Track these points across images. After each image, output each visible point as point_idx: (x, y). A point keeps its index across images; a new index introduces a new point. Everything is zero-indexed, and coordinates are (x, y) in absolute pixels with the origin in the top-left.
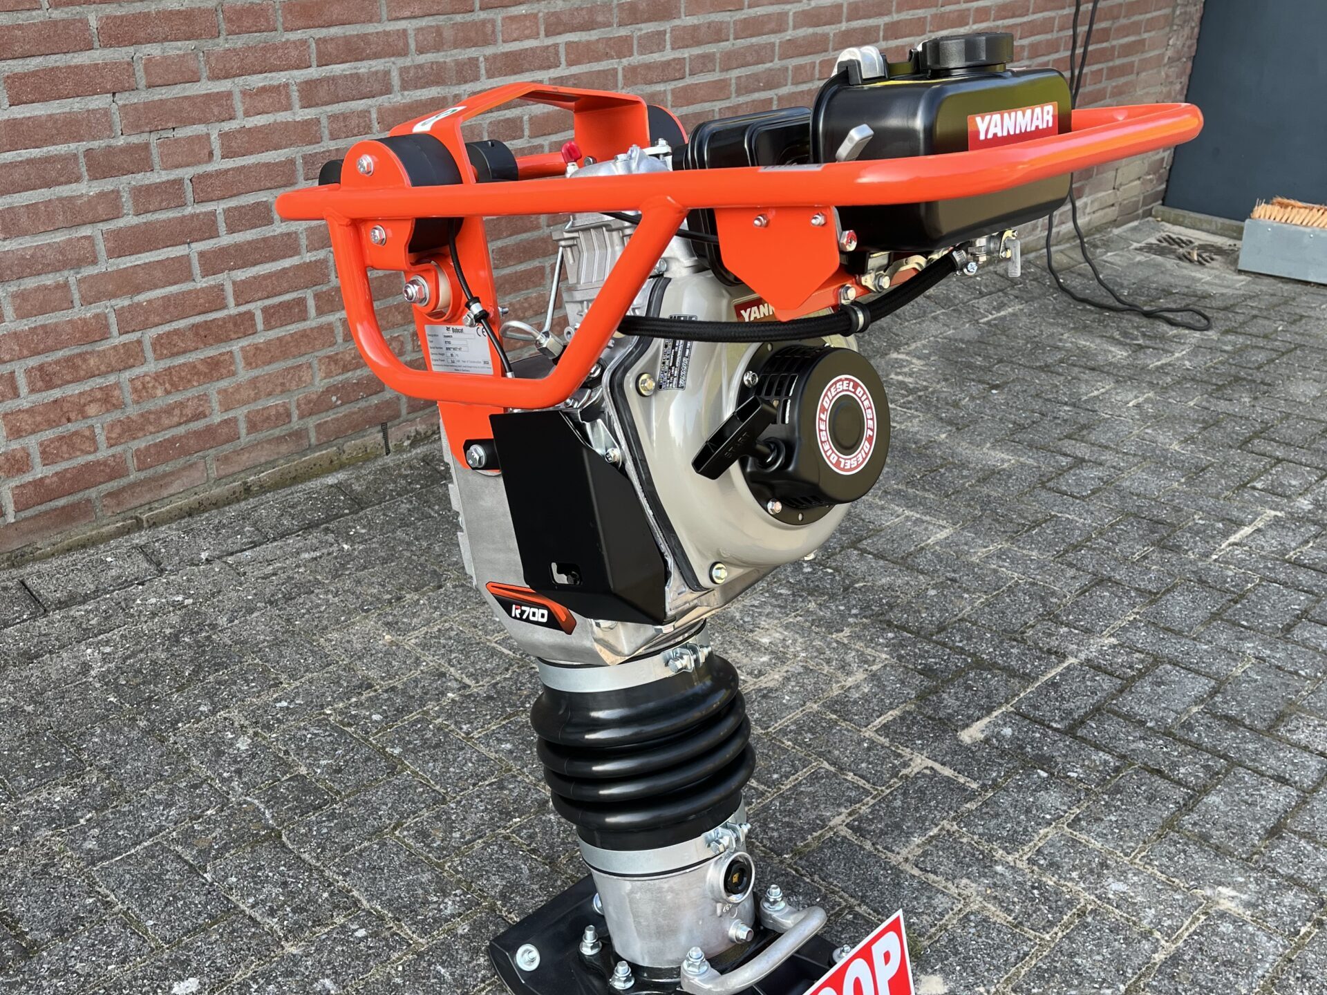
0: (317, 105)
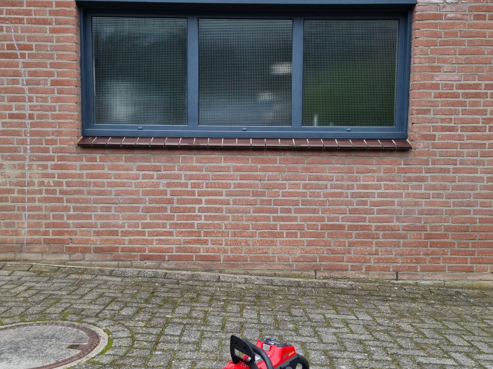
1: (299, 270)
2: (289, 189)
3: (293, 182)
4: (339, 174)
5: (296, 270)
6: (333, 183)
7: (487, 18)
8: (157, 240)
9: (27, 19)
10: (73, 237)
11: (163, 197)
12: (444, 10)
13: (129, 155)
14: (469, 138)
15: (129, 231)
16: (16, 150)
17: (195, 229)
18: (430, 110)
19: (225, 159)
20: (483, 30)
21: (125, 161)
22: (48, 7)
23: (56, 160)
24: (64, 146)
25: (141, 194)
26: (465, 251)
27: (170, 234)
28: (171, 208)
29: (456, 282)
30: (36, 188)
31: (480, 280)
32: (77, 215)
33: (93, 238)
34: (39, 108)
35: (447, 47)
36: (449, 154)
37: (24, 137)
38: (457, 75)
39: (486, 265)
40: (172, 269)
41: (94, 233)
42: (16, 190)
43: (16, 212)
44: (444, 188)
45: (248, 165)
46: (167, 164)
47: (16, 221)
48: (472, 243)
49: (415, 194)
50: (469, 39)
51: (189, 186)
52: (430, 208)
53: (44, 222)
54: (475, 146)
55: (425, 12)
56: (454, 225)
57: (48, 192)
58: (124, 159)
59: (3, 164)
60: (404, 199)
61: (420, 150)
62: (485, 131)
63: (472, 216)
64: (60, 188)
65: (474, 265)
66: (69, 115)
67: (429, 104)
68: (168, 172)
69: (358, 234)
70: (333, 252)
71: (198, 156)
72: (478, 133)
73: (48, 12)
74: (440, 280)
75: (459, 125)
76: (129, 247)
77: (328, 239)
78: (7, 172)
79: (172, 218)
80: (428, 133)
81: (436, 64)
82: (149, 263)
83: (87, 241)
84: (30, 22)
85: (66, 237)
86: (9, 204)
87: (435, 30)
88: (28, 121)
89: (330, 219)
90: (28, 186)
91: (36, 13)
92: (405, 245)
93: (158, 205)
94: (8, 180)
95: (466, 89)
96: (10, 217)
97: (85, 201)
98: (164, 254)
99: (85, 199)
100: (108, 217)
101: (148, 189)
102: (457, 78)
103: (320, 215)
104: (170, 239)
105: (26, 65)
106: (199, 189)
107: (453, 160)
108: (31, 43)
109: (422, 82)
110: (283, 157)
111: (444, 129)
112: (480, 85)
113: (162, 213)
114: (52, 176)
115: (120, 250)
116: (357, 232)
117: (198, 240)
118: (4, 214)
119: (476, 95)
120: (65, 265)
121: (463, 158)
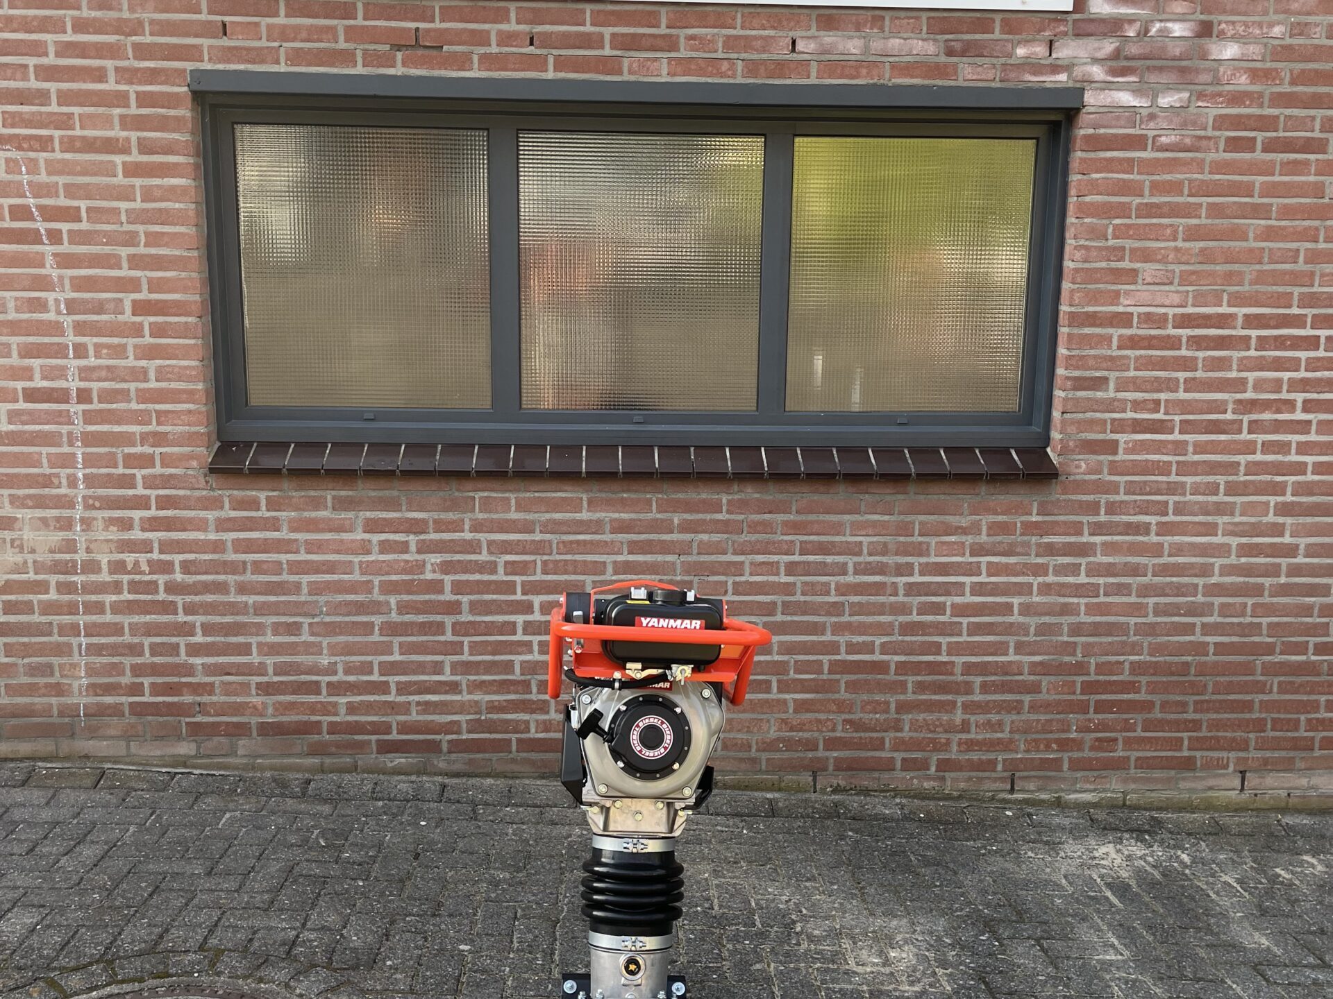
0: (795, 575)
1: (773, 772)
2: (751, 574)
3: (761, 558)
4: (875, 539)
5: (767, 772)
6: (860, 559)
7: (1259, 146)
8: (418, 703)
9: (62, 138)
10: (205, 699)
11: (433, 597)
12: (1152, 125)
13: (343, 493)
14: (1200, 448)
15: (348, 682)
16: (47, 481)
17: (517, 675)
18: (1106, 379)
19: (590, 502)
20: (1245, 178)
21: (334, 509)
22: (118, 106)
23: (153, 507)
24: (172, 471)
25: (376, 590)
26: (1177, 722)
27: (454, 687)
28: (454, 625)
29: (1153, 795)
30: (105, 576)
31: (1211, 788)
32: (213, 644)
33: (256, 700)
34: (103, 374)
35: (1155, 221)
36: (1148, 489)
37: (66, 449)
38: (1177, 292)
39: (1224, 754)
40: (457, 775)
41: (257, 688)
42: (53, 584)
43: (55, 638)
44: (1136, 571)
45: (649, 516)
46: (443, 516)
47: (56, 661)
48: (1196, 703)
49: (1063, 585)
50: (1210, 200)
51: (501, 570)
52: (1098, 619)
53: (128, 661)
54: (1214, 468)
55: (1102, 131)
56: (1154, 659)
57: (135, 587)
58: (329, 504)
59: (16, 519)
60: (1036, 599)
61: (1078, 477)
62: (1240, 432)
63: (1198, 637)
64: (167, 577)
65: (1198, 754)
66: (184, 391)
67: (1104, 365)
68: (446, 536)
69: (920, 682)
70: (857, 726)
71: (522, 495)
72: (1223, 437)
73: (116, 121)
74: (1114, 791)
75: (1177, 418)
76: (349, 723)
77: (848, 696)
78: (25, 537)
79: (456, 648)
80: (1101, 437)
81: (1126, 264)
82: (399, 760)
83: (238, 709)
84: (70, 145)
85: (188, 699)
86: (36, 618)
87: (1126, 176)
88: (76, 408)
89: (852, 648)
90: (83, 573)
91: (85, 121)
92: (1034, 707)
93: (421, 618)
94: (30, 558)
95: (1198, 326)
96: (42, 650)
97: (233, 608)
98: (438, 737)
99: (232, 604)
100: (292, 649)
101: (394, 578)
102: (1176, 299)
103: (828, 637)
104: (452, 702)
105: (65, 261)
106: (524, 578)
107: (1158, 502)
108: (75, 203)
109: (1091, 309)
110: (736, 497)
111: (1138, 426)
112: (1232, 316)
113: (432, 638)
114: (146, 547)
115: (325, 729)
116: (919, 678)
117: (523, 702)
118: (24, 644)
119: (1221, 343)
120: (185, 766)
121: (1182, 499)
